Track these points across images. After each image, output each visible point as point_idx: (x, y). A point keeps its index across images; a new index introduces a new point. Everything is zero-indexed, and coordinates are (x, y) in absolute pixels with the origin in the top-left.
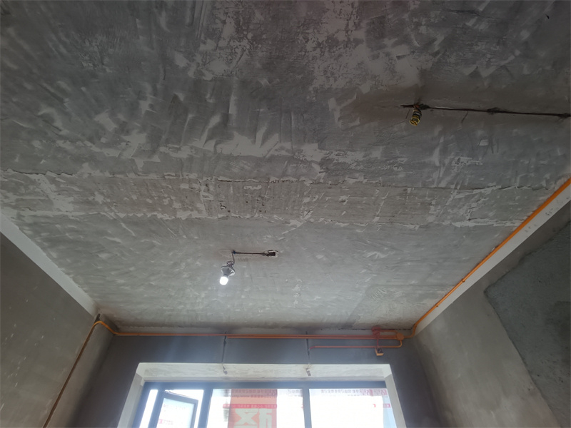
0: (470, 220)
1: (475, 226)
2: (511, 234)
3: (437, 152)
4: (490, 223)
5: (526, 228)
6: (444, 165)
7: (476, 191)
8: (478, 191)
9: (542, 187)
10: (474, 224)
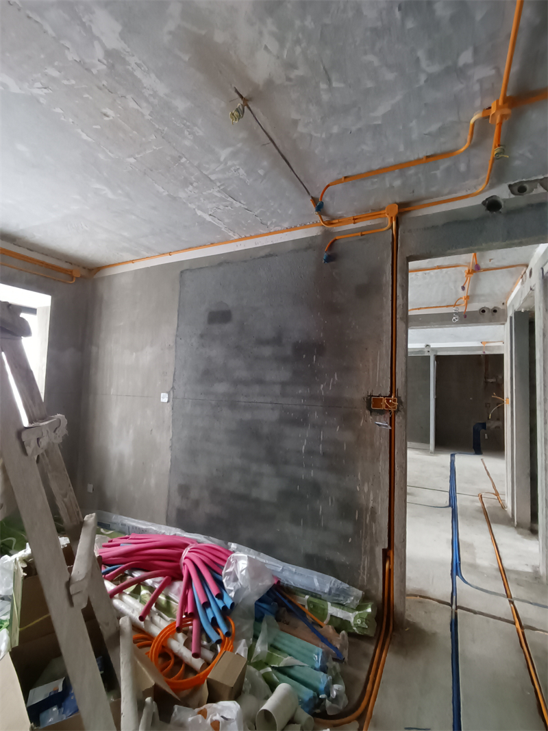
0: (210, 215)
1: (210, 222)
2: (227, 241)
3: (229, 150)
4: (221, 226)
5: (238, 243)
6: (226, 164)
7: (230, 199)
8: (232, 200)
9: (266, 225)
10: (210, 220)
